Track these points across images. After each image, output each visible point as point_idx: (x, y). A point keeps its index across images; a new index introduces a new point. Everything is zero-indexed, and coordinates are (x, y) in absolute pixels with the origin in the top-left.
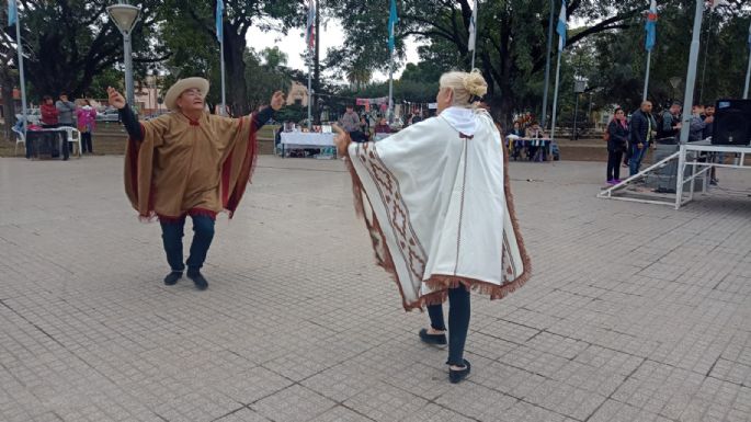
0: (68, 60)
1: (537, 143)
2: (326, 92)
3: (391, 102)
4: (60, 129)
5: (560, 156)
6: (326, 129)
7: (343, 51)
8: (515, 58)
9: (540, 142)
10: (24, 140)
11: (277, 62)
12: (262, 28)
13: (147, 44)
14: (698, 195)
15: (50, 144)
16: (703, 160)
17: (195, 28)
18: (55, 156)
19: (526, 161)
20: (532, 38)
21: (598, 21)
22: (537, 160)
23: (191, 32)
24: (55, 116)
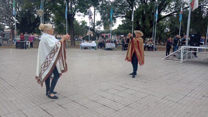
0: (29, 24)
1: (150, 46)
2: (96, 32)
3: (111, 35)
4: (25, 41)
5: (157, 49)
6: (94, 42)
7: (101, 21)
8: (145, 23)
9: (151, 46)
10: (15, 44)
11: (84, 24)
12: (78, 15)
13: (50, 19)
14: (189, 60)
15: (22, 45)
16: (190, 50)
17: (61, 15)
18: (23, 48)
19: (147, 51)
20: (150, 18)
21: (169, 13)
22: (150, 51)
23: (59, 16)
24: (23, 38)
